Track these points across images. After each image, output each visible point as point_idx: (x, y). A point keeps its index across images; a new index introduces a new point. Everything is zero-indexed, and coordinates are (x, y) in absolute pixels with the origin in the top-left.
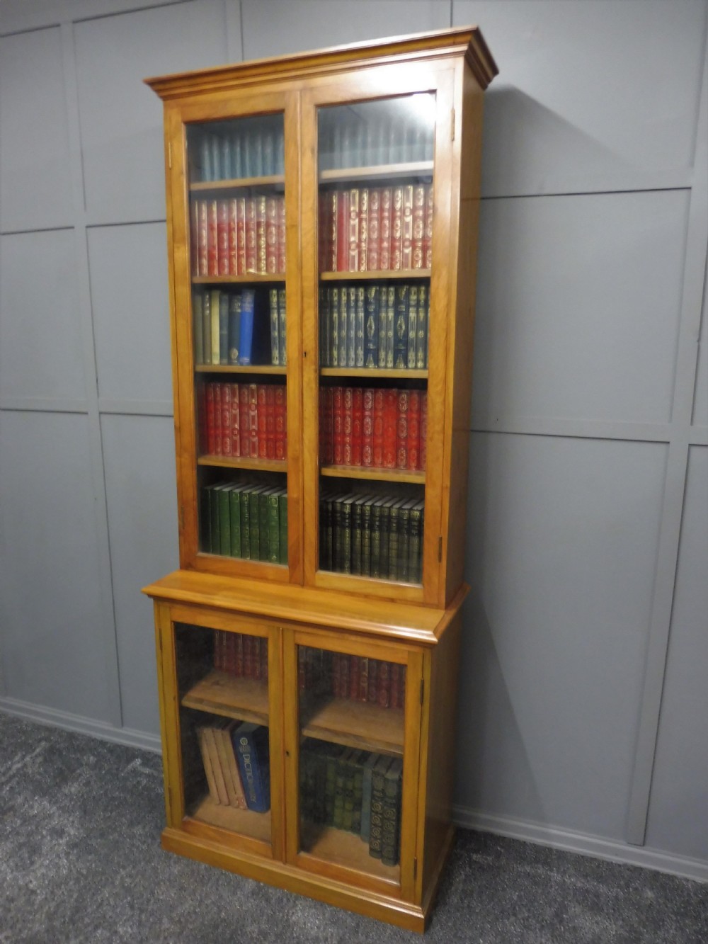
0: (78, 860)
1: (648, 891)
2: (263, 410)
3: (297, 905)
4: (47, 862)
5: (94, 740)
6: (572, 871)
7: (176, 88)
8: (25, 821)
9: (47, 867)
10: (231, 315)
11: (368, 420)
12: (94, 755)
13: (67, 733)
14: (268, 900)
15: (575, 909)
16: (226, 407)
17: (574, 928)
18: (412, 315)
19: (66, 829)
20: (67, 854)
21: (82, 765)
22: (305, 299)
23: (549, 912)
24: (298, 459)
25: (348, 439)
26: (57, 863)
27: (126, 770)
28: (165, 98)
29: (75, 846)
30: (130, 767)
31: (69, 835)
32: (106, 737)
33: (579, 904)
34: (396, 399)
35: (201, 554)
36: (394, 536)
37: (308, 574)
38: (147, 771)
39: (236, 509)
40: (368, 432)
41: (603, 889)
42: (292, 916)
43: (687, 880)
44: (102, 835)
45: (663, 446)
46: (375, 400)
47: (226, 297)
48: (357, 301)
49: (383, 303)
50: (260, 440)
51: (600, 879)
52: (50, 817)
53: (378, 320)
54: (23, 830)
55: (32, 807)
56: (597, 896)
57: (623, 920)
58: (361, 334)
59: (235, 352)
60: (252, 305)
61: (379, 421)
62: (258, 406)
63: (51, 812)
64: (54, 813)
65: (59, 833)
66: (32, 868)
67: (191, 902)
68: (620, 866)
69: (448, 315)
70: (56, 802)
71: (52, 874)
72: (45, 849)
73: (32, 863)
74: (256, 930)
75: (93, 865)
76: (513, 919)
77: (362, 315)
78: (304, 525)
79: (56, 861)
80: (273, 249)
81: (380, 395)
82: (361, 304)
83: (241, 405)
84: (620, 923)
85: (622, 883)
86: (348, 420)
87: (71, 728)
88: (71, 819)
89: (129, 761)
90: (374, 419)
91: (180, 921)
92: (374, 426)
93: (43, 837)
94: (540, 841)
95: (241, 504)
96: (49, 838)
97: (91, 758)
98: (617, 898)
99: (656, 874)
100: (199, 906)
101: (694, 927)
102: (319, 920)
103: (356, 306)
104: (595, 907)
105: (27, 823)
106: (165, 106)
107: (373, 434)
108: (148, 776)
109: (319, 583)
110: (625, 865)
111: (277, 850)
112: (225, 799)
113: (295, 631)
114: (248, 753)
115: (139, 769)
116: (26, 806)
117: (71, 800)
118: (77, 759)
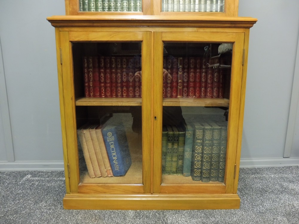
3: (166, 215)
6: (269, 173)
14: (147, 217)
17: (292, 190)
23: (278, 187)
27: (22, 181)
30: (24, 179)
33: (284, 182)
38: (36, 179)
41: (286, 176)
42: (167, 221)
51: (281, 173)
68: (283, 167)
76: (267, 193)
85: (289, 172)
89: (22, 177)
98: (293, 177)
110: (285, 167)
111: (147, 189)
112: (99, 173)
113: (162, 32)
114: (112, 141)
115: (31, 178)
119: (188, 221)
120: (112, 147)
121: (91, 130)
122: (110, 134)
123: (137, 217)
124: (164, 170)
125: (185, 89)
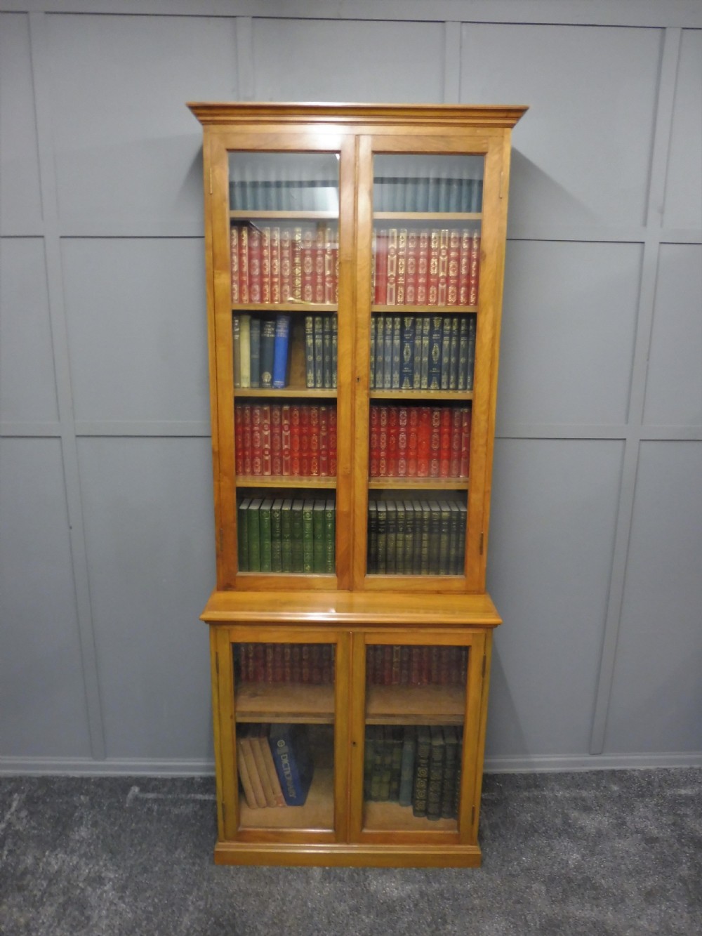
0: (136, 901)
1: (613, 786)
2: (296, 430)
3: (368, 876)
4: (104, 912)
5: (73, 779)
6: (557, 787)
7: (218, 115)
8: (50, 880)
9: (107, 917)
10: (262, 340)
11: (402, 436)
12: (82, 794)
13: (38, 778)
14: (341, 880)
15: (574, 814)
16: (256, 428)
17: (581, 828)
18: (446, 343)
19: (103, 875)
20: (121, 898)
21: (76, 807)
22: (360, 330)
23: (558, 821)
24: (349, 477)
25: (383, 454)
26: (116, 910)
27: (128, 801)
28: (204, 123)
29: (124, 888)
30: (130, 796)
31: (110, 880)
32: (86, 773)
33: (575, 809)
34: (430, 417)
35: (240, 574)
36: (425, 536)
37: (357, 579)
38: (151, 796)
39: (266, 525)
40: (403, 446)
41: (584, 794)
42: (370, 887)
43: (635, 771)
44: (145, 870)
45: (621, 443)
46: (409, 418)
47: (257, 322)
48: (393, 329)
49: (418, 332)
50: (292, 459)
51: (578, 786)
52: (76, 868)
53: (413, 347)
54: (54, 889)
55: (49, 864)
56: (583, 800)
57: (608, 811)
58: (397, 359)
59: (267, 377)
60: (287, 331)
61: (413, 436)
62: (291, 427)
63: (75, 862)
64: (78, 863)
65: (99, 880)
66: (91, 923)
67: (273, 903)
68: (587, 773)
69: (493, 345)
70: (73, 851)
71: (117, 921)
72: (93, 901)
73: (88, 918)
74: (347, 908)
75: (156, 900)
76: (536, 834)
77: (397, 342)
78: (354, 535)
79: (113, 908)
80: (308, 278)
81: (414, 413)
82: (397, 332)
83: (272, 427)
84: (607, 814)
85: (594, 785)
86: (384, 436)
87: (41, 773)
88: (101, 863)
89: (126, 790)
90: (408, 434)
91: (275, 923)
92: (408, 441)
93: (83, 890)
94: (525, 770)
95: (272, 521)
96: (89, 889)
97: (82, 797)
98: (596, 797)
99: (613, 772)
100: (284, 904)
101: (653, 802)
102: (394, 882)
103: (393, 335)
104: (587, 809)
105: (55, 881)
106: (205, 131)
107: (407, 449)
108: (155, 801)
109: (368, 586)
110: (591, 772)
111: (341, 834)
112: (264, 802)
113: (365, 633)
114: (285, 754)
115: (141, 796)
116: (41, 864)
117: (89, 845)
118: (67, 802)
119: (400, 889)
120: (285, 761)
121: (252, 739)
122: (281, 744)
123: (325, 880)
124: (367, 796)
125: (405, 672)
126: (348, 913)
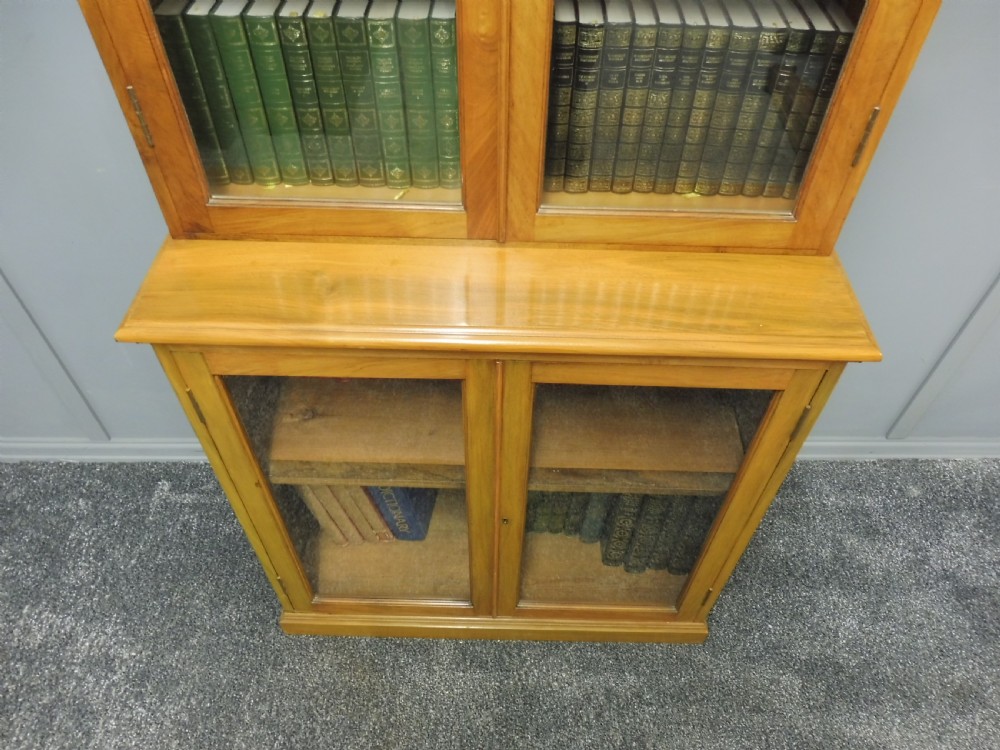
0: (162, 703)
1: (912, 487)
4: (112, 722)
6: (827, 488)
8: (31, 662)
9: (117, 731)
12: (82, 495)
13: (13, 466)
14: (482, 666)
19: (112, 652)
20: (139, 696)
21: (72, 522)
26: (130, 720)
29: (144, 676)
30: (155, 499)
31: (123, 661)
32: (88, 458)
33: (853, 531)
35: (216, 200)
36: (703, 97)
38: (188, 498)
41: (868, 502)
42: (527, 679)
43: (948, 461)
44: (178, 644)
51: (859, 487)
52: (70, 638)
54: (36, 679)
55: (27, 631)
56: (866, 513)
57: (902, 537)
63: (68, 628)
64: (73, 628)
65: (105, 663)
67: (375, 710)
68: (874, 463)
70: (65, 608)
72: (96, 701)
74: (490, 719)
75: (193, 702)
79: (127, 715)
84: (902, 542)
87: (17, 458)
88: (109, 630)
89: (149, 490)
96: (90, 679)
97: (81, 502)
98: (886, 509)
100: (392, 712)
101: (973, 520)
102: (566, 671)
105: (36, 664)
108: (195, 507)
109: (541, 233)
110: (880, 461)
112: (356, 536)
115: (174, 498)
116: (16, 631)
117: (91, 595)
118: (58, 513)
119: (575, 684)
123: (458, 664)
126: (492, 730)
